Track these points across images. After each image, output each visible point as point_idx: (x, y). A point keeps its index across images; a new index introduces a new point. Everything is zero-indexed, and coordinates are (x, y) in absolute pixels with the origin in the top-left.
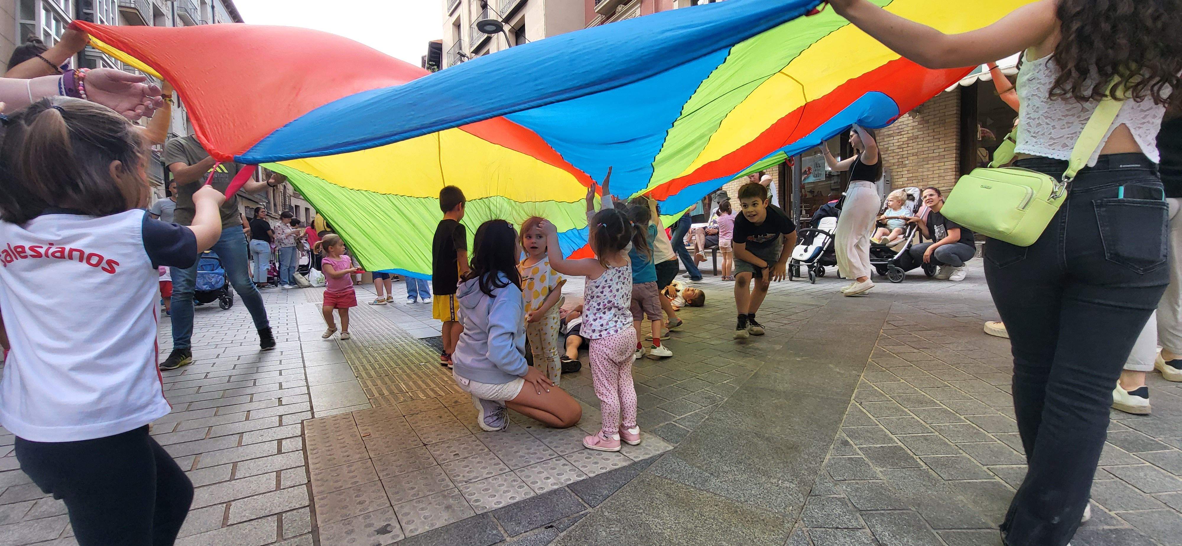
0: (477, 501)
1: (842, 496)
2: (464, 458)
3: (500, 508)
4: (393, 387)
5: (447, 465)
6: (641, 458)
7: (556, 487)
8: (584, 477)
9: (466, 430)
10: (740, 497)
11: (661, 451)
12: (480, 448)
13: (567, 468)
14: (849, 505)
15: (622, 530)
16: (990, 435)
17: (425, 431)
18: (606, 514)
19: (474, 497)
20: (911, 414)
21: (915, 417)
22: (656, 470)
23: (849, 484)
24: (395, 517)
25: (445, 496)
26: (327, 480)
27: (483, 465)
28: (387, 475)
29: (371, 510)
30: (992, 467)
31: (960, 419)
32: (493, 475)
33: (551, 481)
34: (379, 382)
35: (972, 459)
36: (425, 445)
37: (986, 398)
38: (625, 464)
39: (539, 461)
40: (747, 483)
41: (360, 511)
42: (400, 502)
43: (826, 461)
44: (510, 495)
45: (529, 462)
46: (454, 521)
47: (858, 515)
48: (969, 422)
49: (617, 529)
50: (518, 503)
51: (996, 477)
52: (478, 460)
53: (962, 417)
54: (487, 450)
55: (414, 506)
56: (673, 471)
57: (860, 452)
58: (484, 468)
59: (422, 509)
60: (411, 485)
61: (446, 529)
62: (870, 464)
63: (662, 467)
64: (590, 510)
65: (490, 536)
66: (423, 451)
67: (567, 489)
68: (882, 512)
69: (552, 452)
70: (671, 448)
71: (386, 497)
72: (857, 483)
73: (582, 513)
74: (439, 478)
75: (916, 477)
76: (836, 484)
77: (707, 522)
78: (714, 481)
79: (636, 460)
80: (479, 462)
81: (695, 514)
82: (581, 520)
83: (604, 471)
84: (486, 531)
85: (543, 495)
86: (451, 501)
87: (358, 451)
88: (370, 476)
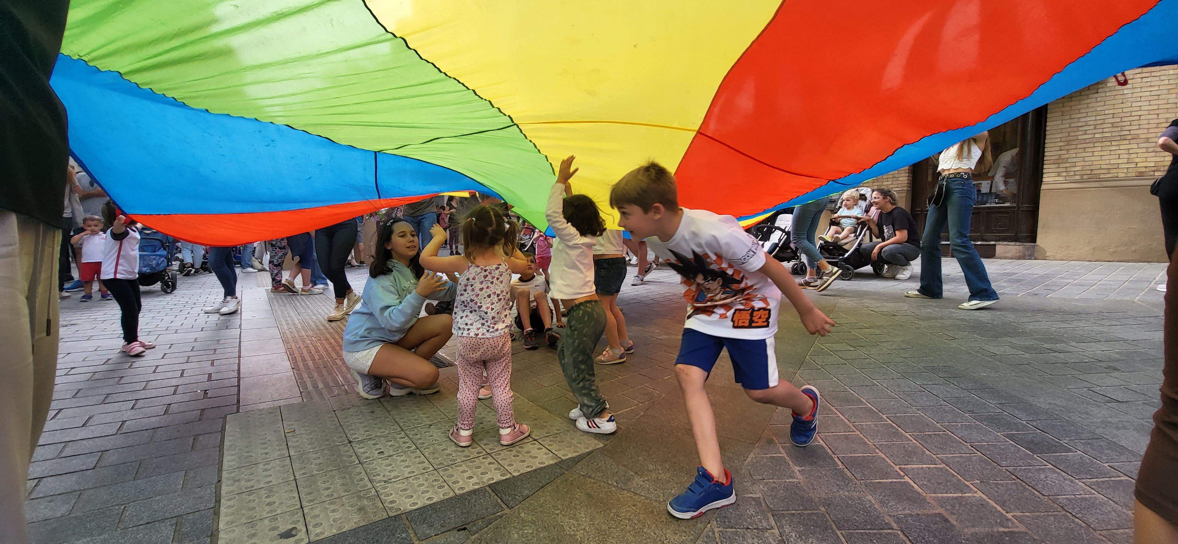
0: (392, 502)
1: (758, 496)
2: (388, 457)
3: (415, 510)
4: (329, 380)
5: (370, 464)
6: (570, 456)
7: (477, 487)
8: (508, 476)
9: (396, 427)
10: (659, 496)
11: (591, 449)
12: (408, 445)
13: (493, 467)
14: (763, 504)
15: (535, 532)
16: (907, 435)
17: (353, 427)
18: (522, 515)
19: (390, 498)
20: (837, 412)
21: (841, 416)
22: (582, 468)
23: (766, 483)
24: (302, 520)
25: (359, 497)
26: (238, 480)
27: (407, 464)
28: (304, 474)
29: (279, 512)
30: (903, 466)
31: (882, 418)
32: (415, 474)
33: (474, 480)
34: (315, 375)
35: (887, 459)
36: (350, 442)
37: (909, 398)
38: (552, 462)
39: (465, 459)
40: (669, 482)
41: (268, 512)
42: (312, 503)
43: (749, 459)
44: (427, 495)
45: (455, 460)
46: (364, 524)
47: (770, 515)
48: (890, 422)
49: (530, 531)
50: (434, 503)
51: (906, 477)
52: (403, 458)
53: (884, 417)
54: (414, 447)
55: (325, 508)
56: (598, 470)
57: (782, 451)
58: (407, 467)
59: (333, 511)
60: (327, 485)
61: (354, 532)
62: (791, 463)
63: (588, 466)
64: (507, 511)
65: (398, 540)
66: (346, 448)
67: (488, 488)
68: (793, 512)
69: (481, 450)
70: (601, 445)
71: (297, 499)
72: (774, 482)
73: (499, 514)
74: (358, 477)
75: (831, 476)
76: (754, 484)
77: (621, 523)
78: (637, 480)
79: (564, 458)
80: (402, 461)
81: (612, 515)
82: (496, 522)
83: (529, 470)
84: (394, 535)
85: (462, 495)
86: (365, 502)
87: (278, 448)
88: (286, 475)
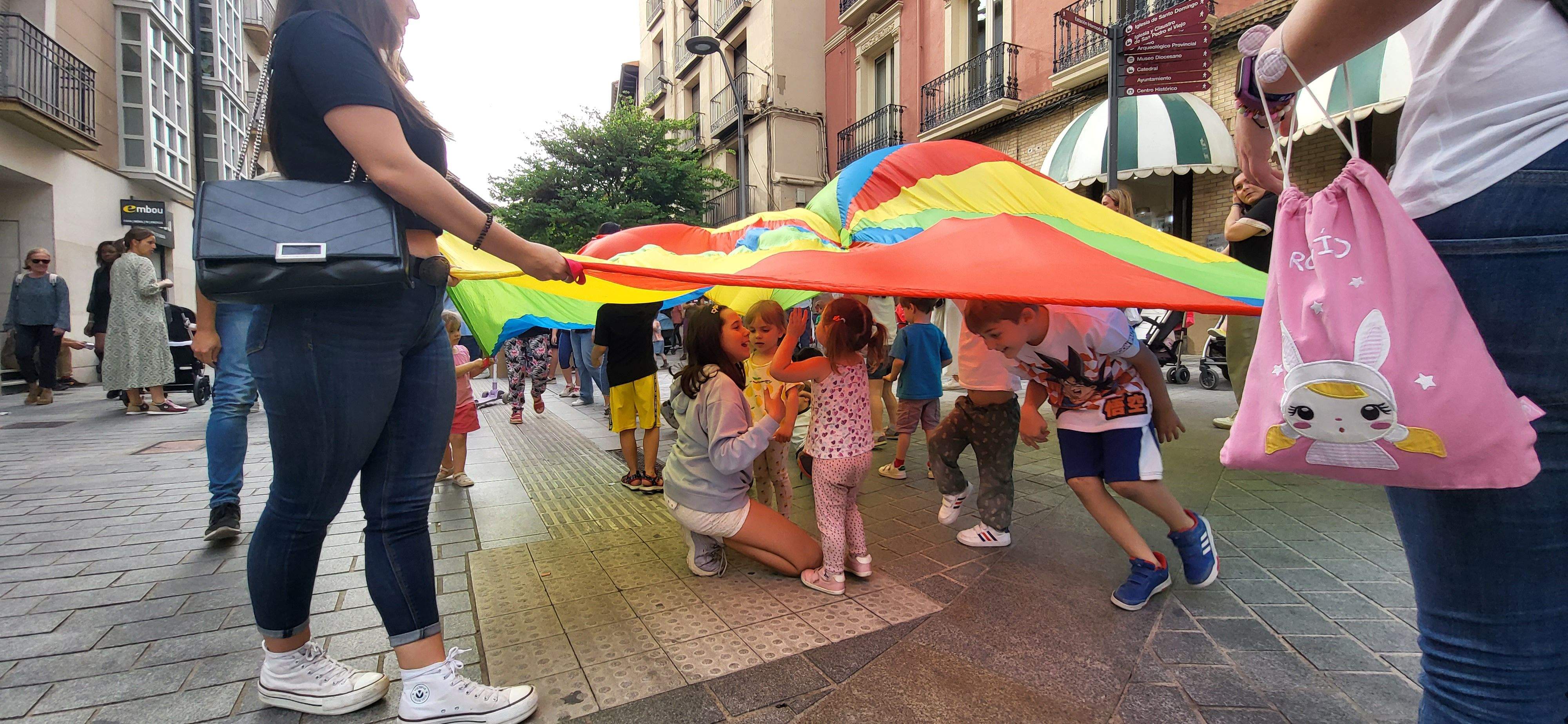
0: (688, 667)
1: (1174, 685)
2: (671, 610)
3: (718, 678)
4: (577, 513)
5: (649, 618)
6: (900, 621)
7: (788, 654)
8: (826, 643)
9: (670, 574)
10: (1034, 679)
11: (926, 613)
12: (690, 597)
13: (803, 630)
14: (1184, 697)
15: (877, 716)
16: (1384, 610)
17: (619, 572)
18: (855, 692)
19: (685, 662)
20: (1271, 576)
21: (1278, 581)
22: (920, 637)
23: (1183, 669)
24: (585, 682)
25: (647, 659)
26: (500, 631)
27: (694, 620)
28: (574, 627)
29: (555, 672)
30: (1388, 654)
31: (1341, 586)
32: (707, 634)
33: (783, 645)
34: (559, 506)
35: (1359, 643)
36: (620, 591)
37: (1379, 559)
38: (879, 627)
39: (765, 618)
40: (1043, 661)
41: (543, 672)
42: (592, 663)
43: (1151, 636)
44: (730, 661)
45: (753, 619)
46: (660, 691)
47: (1196, 711)
48: (1355, 591)
49: (871, 714)
50: (740, 672)
51: (1392, 669)
52: (688, 613)
53: (1345, 584)
54: (698, 600)
55: (609, 669)
56: (942, 640)
57: (1198, 625)
58: (696, 624)
59: (620, 674)
60: (604, 642)
61: (650, 701)
62: (1214, 643)
63: (927, 634)
64: (834, 686)
65: (706, 714)
66: (617, 598)
67: (803, 657)
68: (1230, 709)
69: (783, 608)
70: (940, 609)
71: (573, 656)
72: (1195, 668)
73: (824, 689)
74: (640, 634)
75: (1279, 664)
76: (1166, 668)
77: (989, 710)
78: (998, 655)
79: (893, 623)
80: (688, 617)
81: (974, 699)
82: (823, 699)
83: (851, 635)
84: (701, 707)
85: (772, 663)
86: (655, 665)
87: (536, 595)
88: (553, 627)
